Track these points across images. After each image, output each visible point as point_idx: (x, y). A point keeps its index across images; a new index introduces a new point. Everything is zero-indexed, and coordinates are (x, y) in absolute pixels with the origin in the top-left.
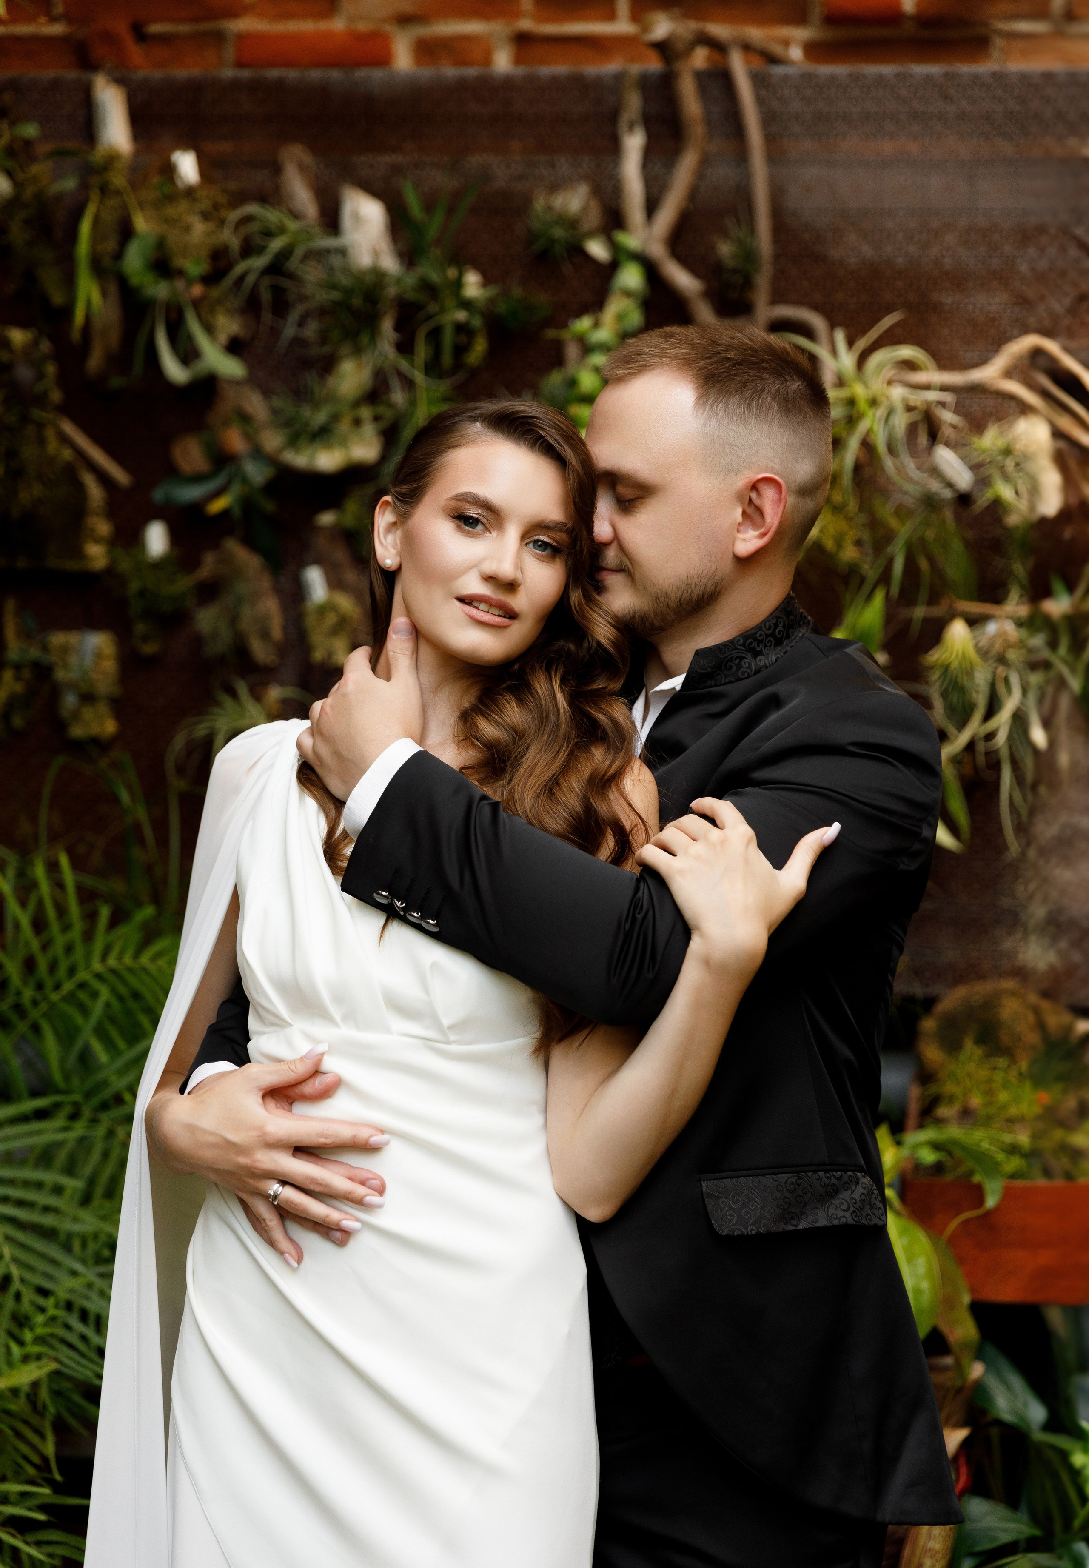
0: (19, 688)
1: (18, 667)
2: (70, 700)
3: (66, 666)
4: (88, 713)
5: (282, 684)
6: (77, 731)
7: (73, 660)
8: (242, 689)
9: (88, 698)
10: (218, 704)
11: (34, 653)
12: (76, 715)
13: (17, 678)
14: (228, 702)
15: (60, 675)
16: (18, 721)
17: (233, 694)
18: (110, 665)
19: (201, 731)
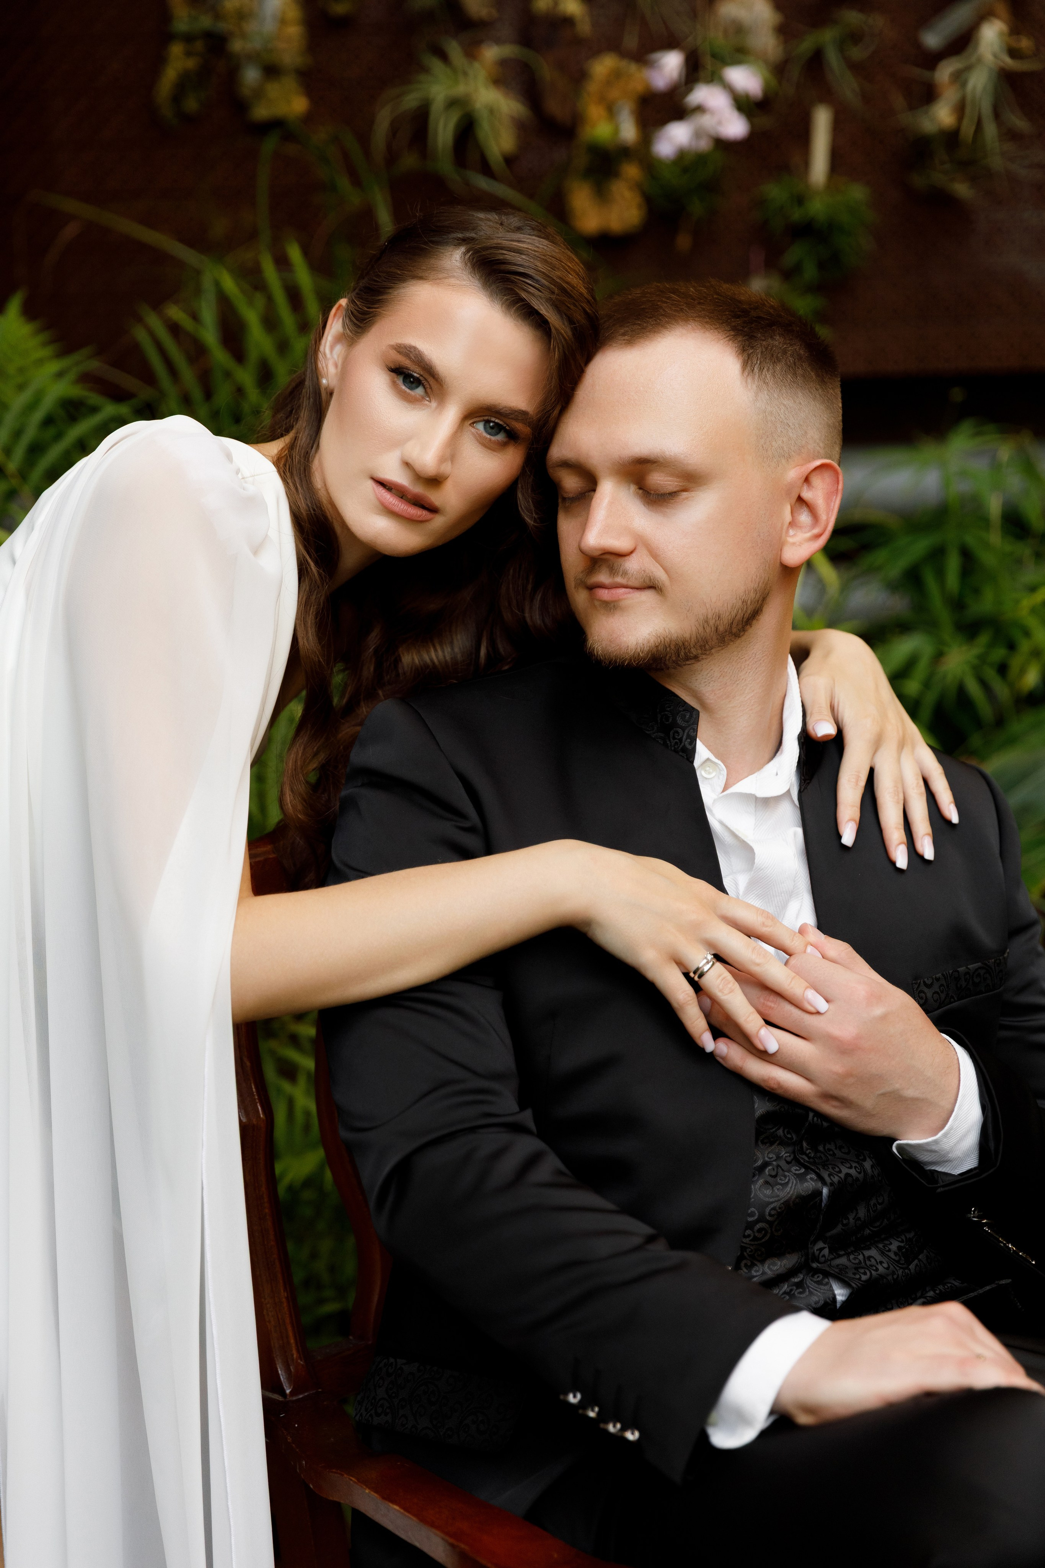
0: (191, 64)
1: (188, 38)
2: (251, 75)
3: (244, 36)
4: (273, 90)
5: (498, 41)
6: (261, 112)
7: (251, 27)
8: (454, 49)
9: (271, 71)
10: (425, 70)
11: (205, 22)
12: (259, 93)
13: (188, 54)
14: (437, 65)
15: (237, 46)
16: (191, 104)
17: (443, 56)
18: (295, 31)
19: (411, 101)
